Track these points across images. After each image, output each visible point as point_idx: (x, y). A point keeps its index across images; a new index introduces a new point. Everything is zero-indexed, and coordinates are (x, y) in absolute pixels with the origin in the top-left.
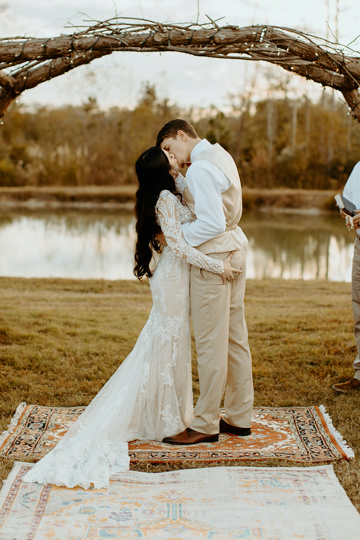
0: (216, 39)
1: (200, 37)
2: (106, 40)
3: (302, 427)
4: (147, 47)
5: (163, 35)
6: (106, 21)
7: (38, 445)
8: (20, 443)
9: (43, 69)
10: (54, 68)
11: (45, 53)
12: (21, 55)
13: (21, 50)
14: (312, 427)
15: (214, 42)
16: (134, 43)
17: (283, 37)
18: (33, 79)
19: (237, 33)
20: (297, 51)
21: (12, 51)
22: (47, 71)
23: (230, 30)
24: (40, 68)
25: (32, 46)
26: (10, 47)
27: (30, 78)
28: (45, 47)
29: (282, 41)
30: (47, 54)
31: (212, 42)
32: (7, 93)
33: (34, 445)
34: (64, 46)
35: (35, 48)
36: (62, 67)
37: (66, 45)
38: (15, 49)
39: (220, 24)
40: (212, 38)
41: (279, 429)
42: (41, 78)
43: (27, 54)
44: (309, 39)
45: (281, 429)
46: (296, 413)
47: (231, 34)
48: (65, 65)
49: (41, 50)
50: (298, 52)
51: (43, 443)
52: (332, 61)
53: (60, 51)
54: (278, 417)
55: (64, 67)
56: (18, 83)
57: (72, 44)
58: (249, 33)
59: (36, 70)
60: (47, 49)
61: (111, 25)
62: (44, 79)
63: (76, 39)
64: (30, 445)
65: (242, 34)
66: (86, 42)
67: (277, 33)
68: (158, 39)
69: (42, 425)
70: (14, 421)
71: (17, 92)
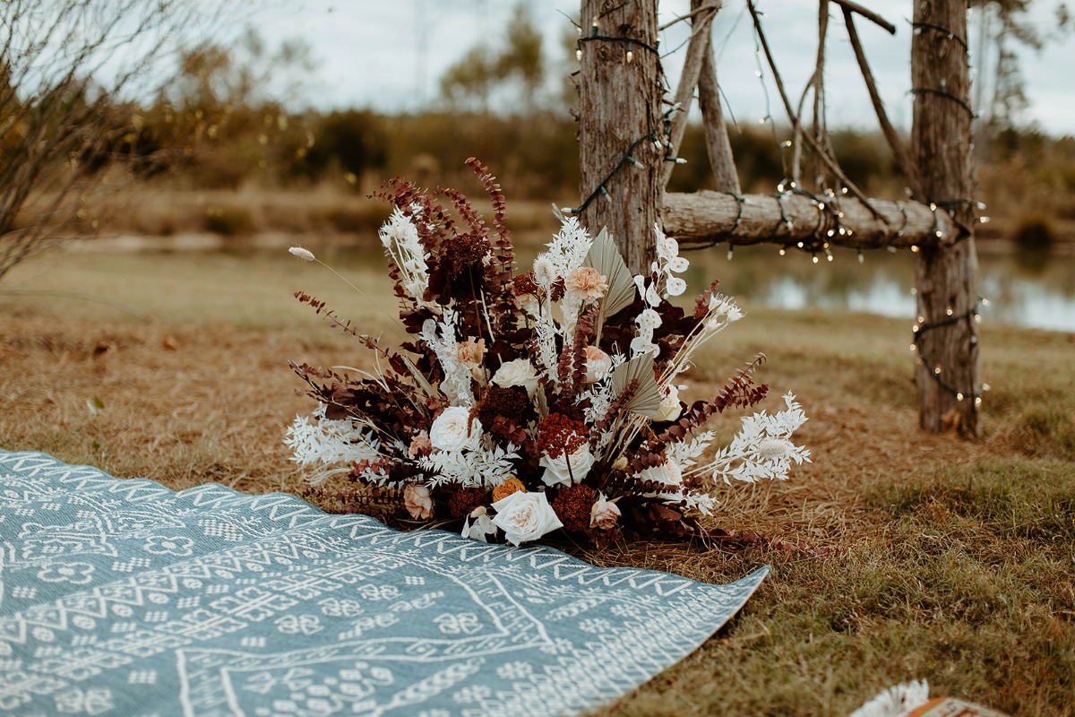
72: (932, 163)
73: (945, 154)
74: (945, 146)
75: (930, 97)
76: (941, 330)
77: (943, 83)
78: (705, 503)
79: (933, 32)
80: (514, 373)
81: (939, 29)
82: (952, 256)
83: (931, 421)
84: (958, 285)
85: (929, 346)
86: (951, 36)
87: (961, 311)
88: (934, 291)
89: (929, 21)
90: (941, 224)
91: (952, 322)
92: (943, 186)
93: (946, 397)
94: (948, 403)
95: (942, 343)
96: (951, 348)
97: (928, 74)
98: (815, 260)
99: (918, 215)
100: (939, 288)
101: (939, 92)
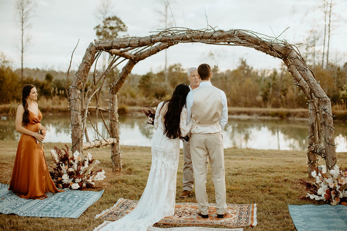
0: (214, 36)
1: (206, 36)
2: (165, 38)
3: (242, 213)
4: (184, 40)
5: (190, 35)
6: (168, 29)
7: (120, 215)
8: (112, 214)
9: (147, 51)
10: (152, 51)
11: (139, 44)
12: (129, 45)
13: (129, 43)
14: (247, 213)
15: (213, 37)
16: (178, 39)
17: (245, 35)
18: (143, 56)
19: (223, 33)
20: (250, 41)
21: (125, 43)
22: (149, 52)
23: (220, 32)
25: (133, 41)
26: (124, 41)
27: (141, 55)
28: (139, 41)
29: (243, 36)
30: (140, 44)
31: (212, 37)
32: (131, 62)
33: (118, 215)
34: (148, 41)
35: (135, 42)
36: (156, 50)
37: (148, 40)
38: (126, 42)
39: (216, 29)
40: (212, 36)
41: (231, 214)
42: (146, 55)
43: (131, 45)
44: (256, 35)
45: (232, 213)
46: (243, 207)
47: (220, 34)
48: (157, 49)
49: (138, 42)
51: (122, 214)
52: (267, 45)
53: (146, 43)
54: (233, 208)
55: (157, 50)
56: (136, 58)
57: (151, 40)
58: (228, 33)
59: (144, 52)
60: (140, 42)
61: (170, 31)
62: (148, 56)
63: (153, 37)
64: (116, 215)
65: (225, 34)
66: (157, 38)
67: (241, 33)
68: (188, 37)
69: (126, 207)
70: (115, 205)
71: (136, 62)
72: (113, 131)
73: (115, 130)
74: (115, 129)
75: (112, 121)
76: (115, 156)
77: (114, 119)
78: (93, 183)
79: (112, 111)
80: (71, 170)
81: (113, 111)
82: (116, 145)
83: (114, 170)
84: (118, 149)
85: (113, 159)
86: (115, 112)
87: (118, 153)
88: (114, 150)
89: (111, 110)
90: (115, 141)
91: (117, 155)
92: (115, 135)
93: (117, 166)
94: (117, 167)
95: (116, 158)
96: (117, 159)
97: (112, 117)
98: (99, 149)
99: (112, 140)
100: (115, 150)
101: (113, 121)
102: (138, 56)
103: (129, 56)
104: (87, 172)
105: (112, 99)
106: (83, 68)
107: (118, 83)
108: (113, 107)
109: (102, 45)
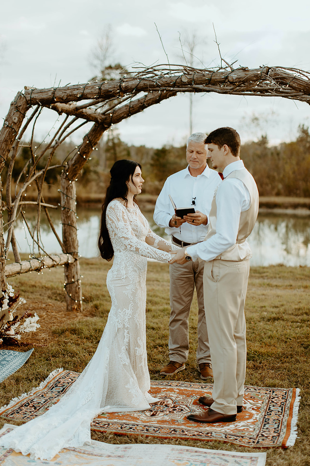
0: (230, 79)
1: (217, 77)
2: (145, 82)
3: (272, 408)
4: (178, 87)
5: (188, 77)
6: (152, 68)
7: (42, 408)
8: (29, 405)
9: (125, 108)
10: (133, 107)
11: (100, 93)
12: (82, 95)
13: (82, 92)
14: (280, 409)
15: (229, 81)
16: (167, 84)
17: (284, 75)
18: (117, 116)
19: (247, 73)
20: (296, 86)
21: (75, 92)
22: (128, 110)
23: (241, 71)
24: (123, 107)
25: (90, 88)
26: (74, 89)
27: (115, 115)
28: (100, 89)
29: (283, 78)
30: (102, 94)
31: (227, 81)
32: (98, 127)
33: (38, 408)
34: (114, 88)
35: (93, 90)
36: (138, 106)
38: (78, 91)
39: (235, 67)
40: (227, 78)
41: (251, 409)
42: (123, 115)
43: (86, 95)
44: (306, 77)
45: (253, 409)
47: (242, 74)
48: (140, 104)
49: (97, 91)
50: (297, 88)
51: (46, 407)
53: (111, 91)
54: (256, 397)
55: (140, 106)
56: (106, 119)
57: (120, 86)
58: (256, 72)
60: (102, 90)
61: (155, 70)
62: (125, 116)
63: (124, 82)
64: (35, 408)
65: (250, 74)
66: (131, 84)
67: (279, 72)
68: (185, 80)
69: (62, 389)
70: (43, 384)
71: (106, 126)
72: (67, 242)
73: (70, 240)
74: (70, 238)
75: (66, 225)
76: (71, 285)
77: (69, 222)
78: (19, 337)
79: (67, 209)
81: (68, 209)
82: (73, 266)
83: (69, 308)
84: (75, 273)
85: (68, 289)
86: (71, 211)
87: (76, 279)
88: (69, 275)
89: (65, 206)
90: (70, 258)
91: (74, 282)
92: (70, 248)
93: (73, 302)
94: (73, 303)
95: (71, 288)
96: (74, 289)
97: (66, 220)
98: (39, 274)
99: (64, 258)
100: (70, 274)
101: (68, 225)
102: (109, 117)
103: (92, 115)
104: (6, 317)
105: (67, 189)
106: (4, 136)
107: (75, 161)
108: (68, 203)
109: (37, 95)
